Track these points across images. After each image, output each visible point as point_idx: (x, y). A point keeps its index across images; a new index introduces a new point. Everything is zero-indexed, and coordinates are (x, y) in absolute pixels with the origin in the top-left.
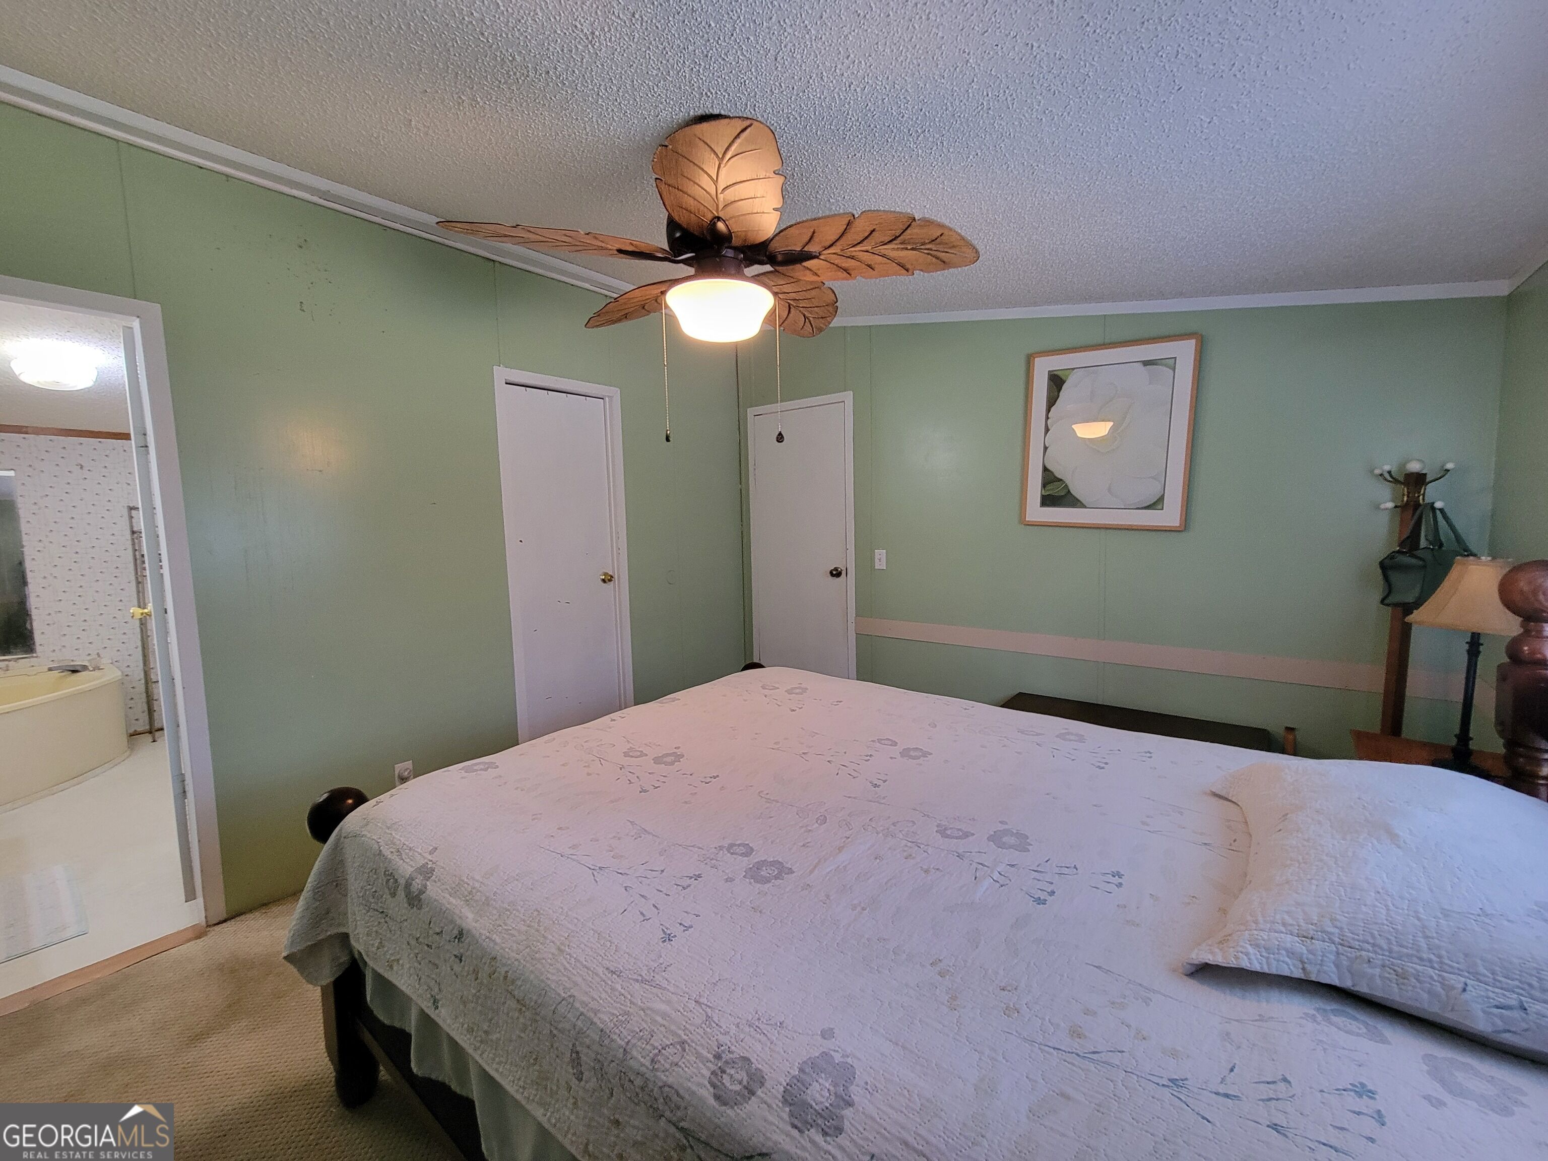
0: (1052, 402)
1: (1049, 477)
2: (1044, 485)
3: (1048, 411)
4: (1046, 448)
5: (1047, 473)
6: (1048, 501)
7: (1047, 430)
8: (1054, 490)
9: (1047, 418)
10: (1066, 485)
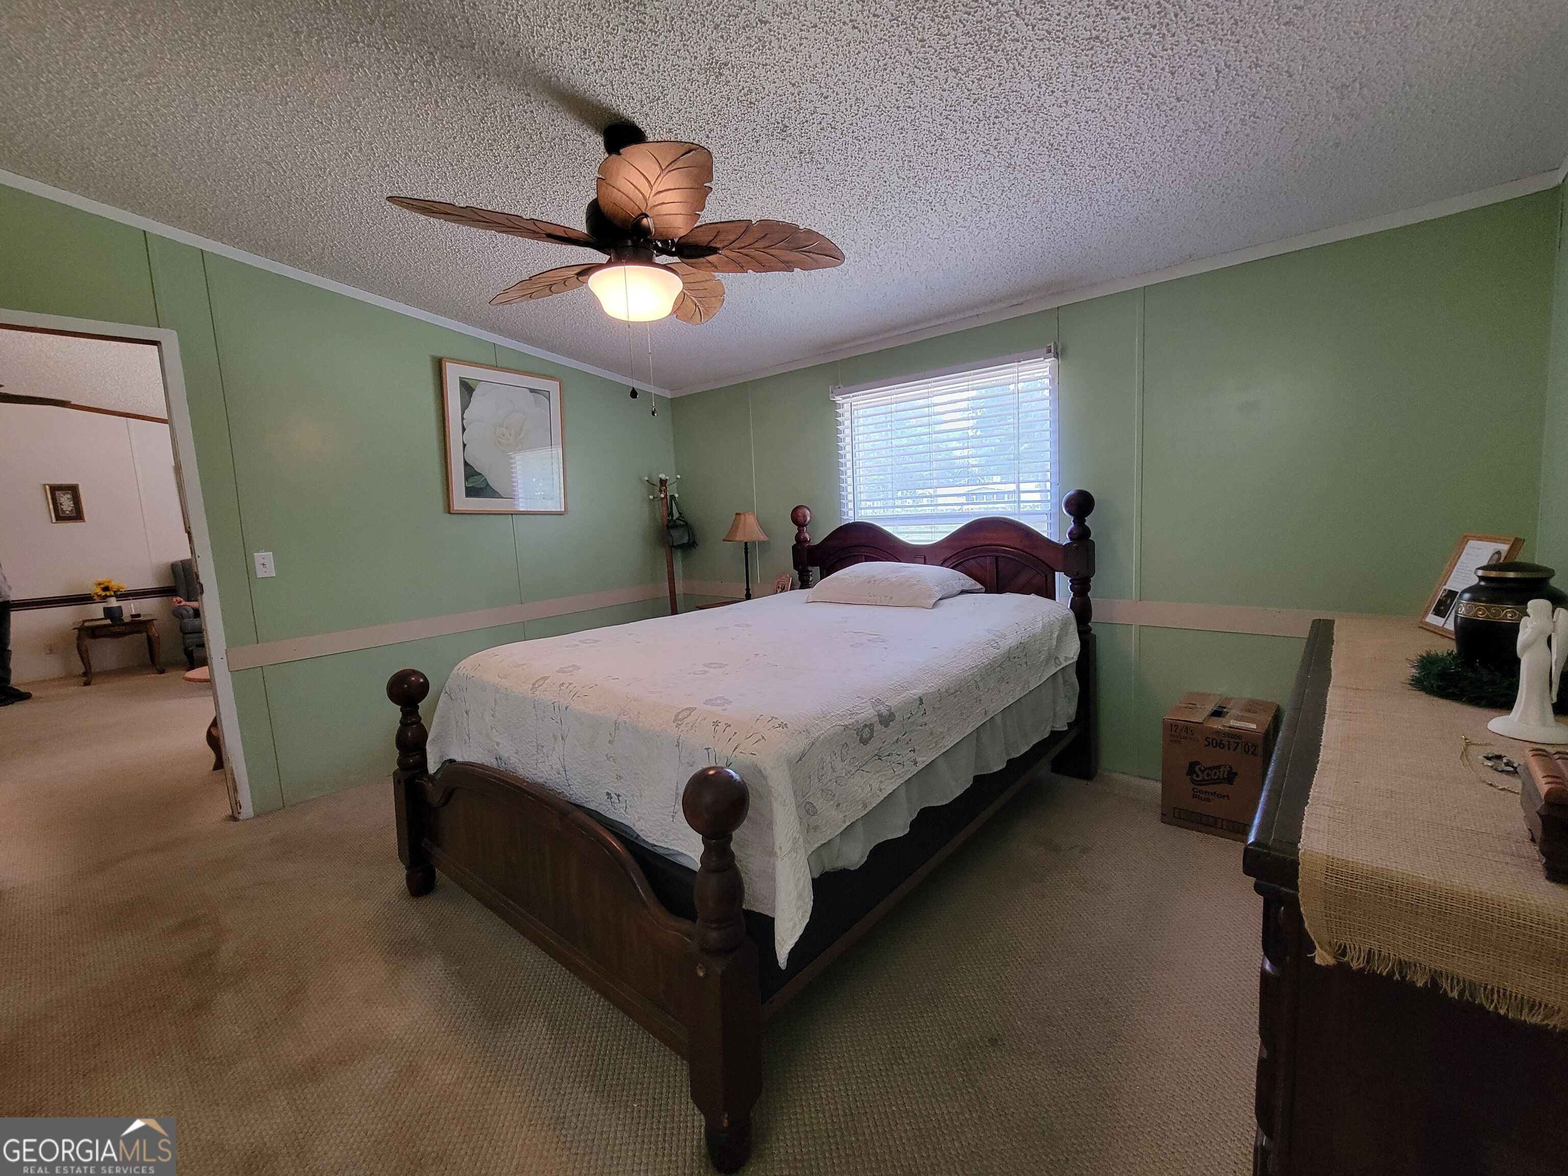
0: (465, 406)
1: (470, 472)
2: (467, 478)
3: (463, 413)
4: (464, 445)
5: (468, 467)
6: (471, 492)
7: (464, 429)
8: (474, 482)
9: (463, 419)
10: (485, 479)
